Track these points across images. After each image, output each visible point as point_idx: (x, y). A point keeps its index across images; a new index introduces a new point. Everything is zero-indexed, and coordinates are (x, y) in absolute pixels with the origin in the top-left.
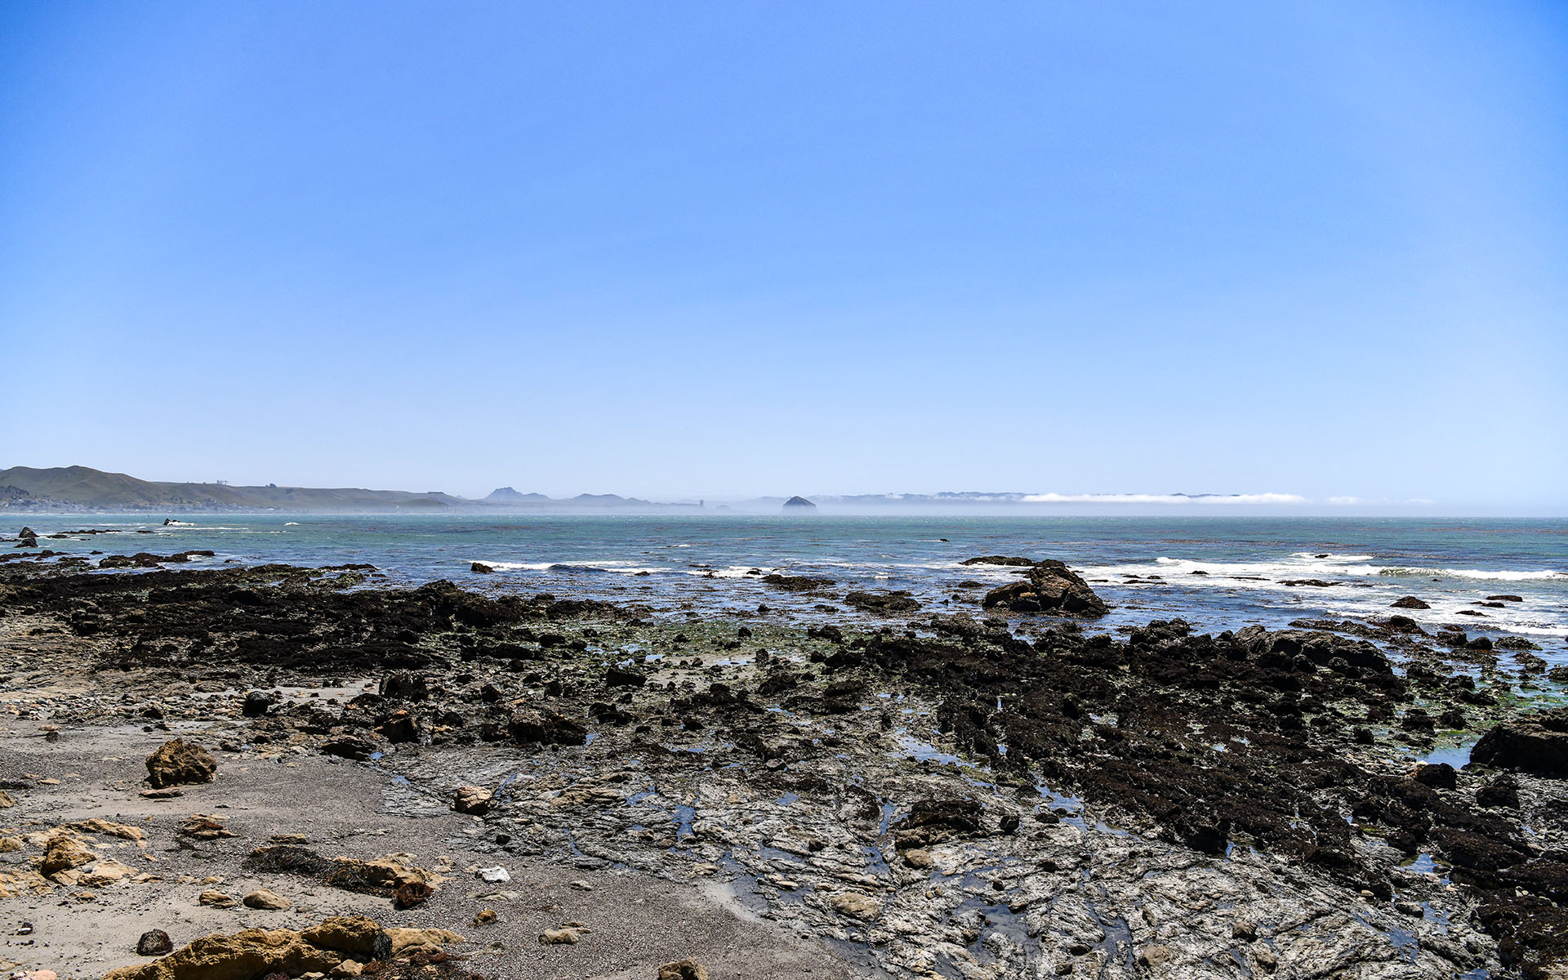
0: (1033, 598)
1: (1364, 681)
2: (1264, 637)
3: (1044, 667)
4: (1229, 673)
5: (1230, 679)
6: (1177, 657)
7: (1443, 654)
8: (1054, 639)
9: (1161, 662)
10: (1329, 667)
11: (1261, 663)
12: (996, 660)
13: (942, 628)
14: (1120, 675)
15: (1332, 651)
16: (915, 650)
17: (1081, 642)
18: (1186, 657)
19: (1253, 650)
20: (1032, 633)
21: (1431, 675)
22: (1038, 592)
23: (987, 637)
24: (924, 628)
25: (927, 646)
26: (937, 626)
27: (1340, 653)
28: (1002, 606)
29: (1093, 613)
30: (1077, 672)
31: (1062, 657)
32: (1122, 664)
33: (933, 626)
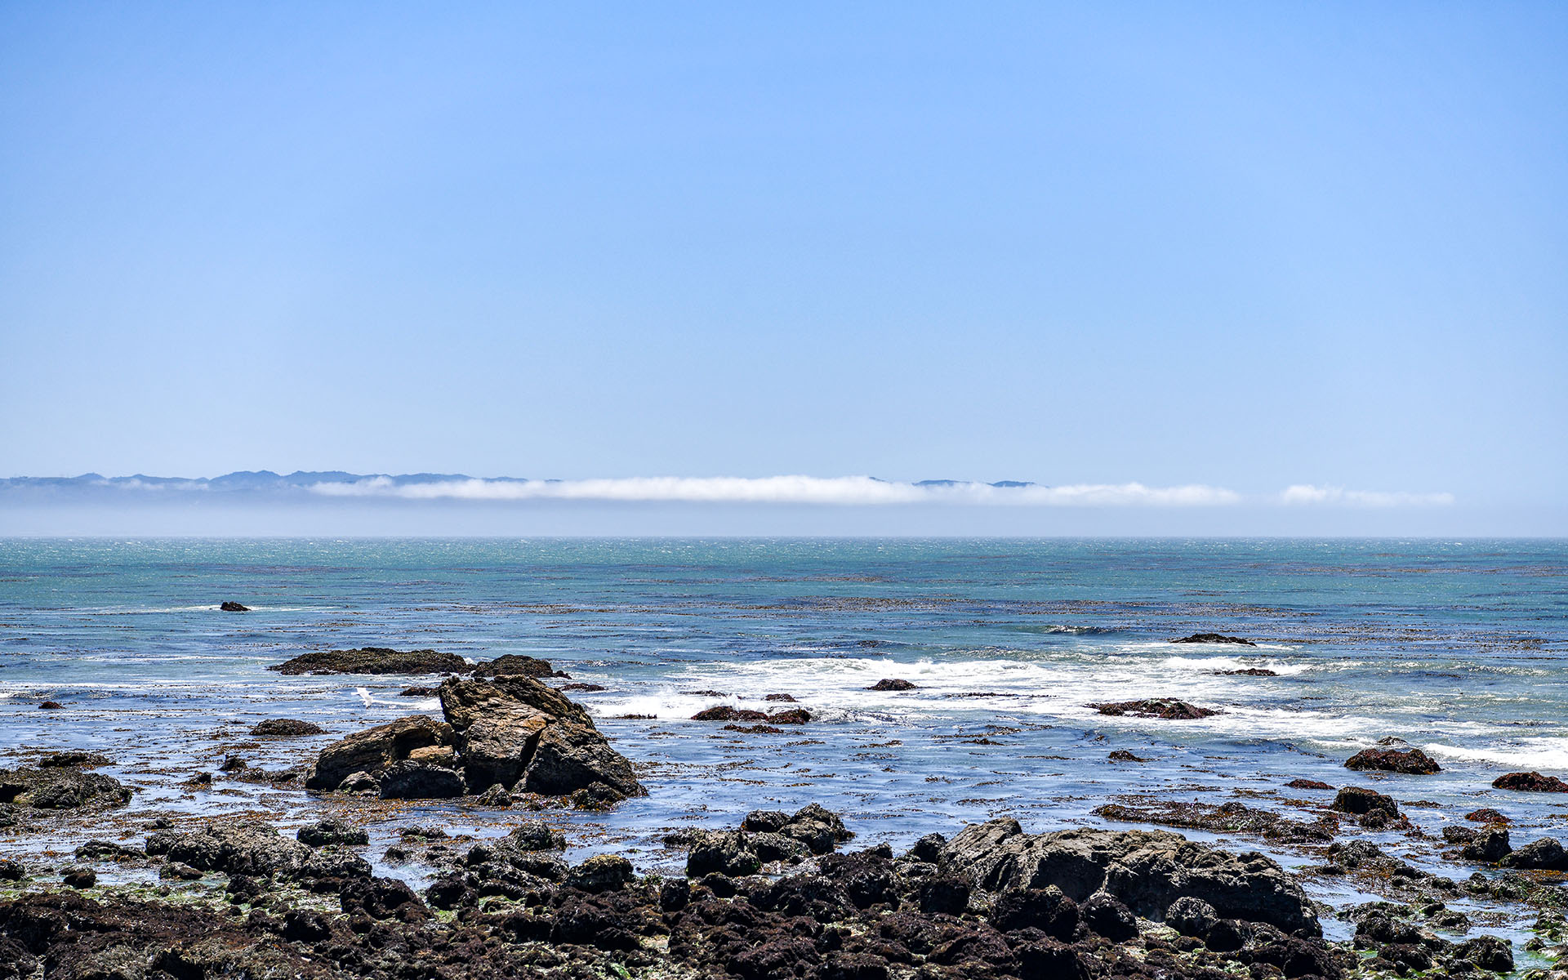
0: (448, 762)
1: (1245, 958)
2: (1015, 849)
3: (438, 949)
4: (919, 946)
5: (919, 963)
6: (796, 909)
7: (1449, 885)
8: (484, 873)
9: (750, 923)
10: (1170, 923)
11: (1003, 920)
12: (309, 936)
13: (176, 856)
14: (641, 963)
15: (1175, 879)
16: (74, 924)
17: (554, 877)
18: (817, 908)
19: (990, 883)
20: (431, 857)
21: (1412, 937)
22: (459, 743)
23: (299, 875)
24: (125, 856)
25: (113, 908)
26: (163, 849)
27: (1196, 886)
28: (361, 785)
29: (601, 796)
30: (531, 960)
31: (493, 922)
32: (651, 931)
33: (154, 850)
